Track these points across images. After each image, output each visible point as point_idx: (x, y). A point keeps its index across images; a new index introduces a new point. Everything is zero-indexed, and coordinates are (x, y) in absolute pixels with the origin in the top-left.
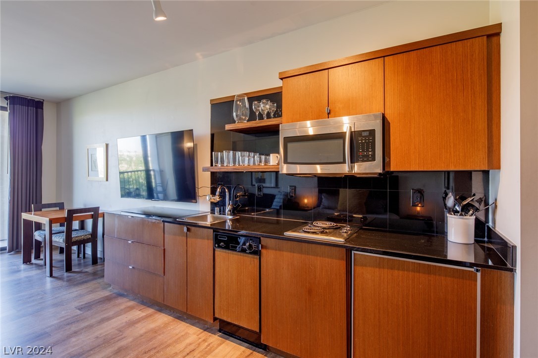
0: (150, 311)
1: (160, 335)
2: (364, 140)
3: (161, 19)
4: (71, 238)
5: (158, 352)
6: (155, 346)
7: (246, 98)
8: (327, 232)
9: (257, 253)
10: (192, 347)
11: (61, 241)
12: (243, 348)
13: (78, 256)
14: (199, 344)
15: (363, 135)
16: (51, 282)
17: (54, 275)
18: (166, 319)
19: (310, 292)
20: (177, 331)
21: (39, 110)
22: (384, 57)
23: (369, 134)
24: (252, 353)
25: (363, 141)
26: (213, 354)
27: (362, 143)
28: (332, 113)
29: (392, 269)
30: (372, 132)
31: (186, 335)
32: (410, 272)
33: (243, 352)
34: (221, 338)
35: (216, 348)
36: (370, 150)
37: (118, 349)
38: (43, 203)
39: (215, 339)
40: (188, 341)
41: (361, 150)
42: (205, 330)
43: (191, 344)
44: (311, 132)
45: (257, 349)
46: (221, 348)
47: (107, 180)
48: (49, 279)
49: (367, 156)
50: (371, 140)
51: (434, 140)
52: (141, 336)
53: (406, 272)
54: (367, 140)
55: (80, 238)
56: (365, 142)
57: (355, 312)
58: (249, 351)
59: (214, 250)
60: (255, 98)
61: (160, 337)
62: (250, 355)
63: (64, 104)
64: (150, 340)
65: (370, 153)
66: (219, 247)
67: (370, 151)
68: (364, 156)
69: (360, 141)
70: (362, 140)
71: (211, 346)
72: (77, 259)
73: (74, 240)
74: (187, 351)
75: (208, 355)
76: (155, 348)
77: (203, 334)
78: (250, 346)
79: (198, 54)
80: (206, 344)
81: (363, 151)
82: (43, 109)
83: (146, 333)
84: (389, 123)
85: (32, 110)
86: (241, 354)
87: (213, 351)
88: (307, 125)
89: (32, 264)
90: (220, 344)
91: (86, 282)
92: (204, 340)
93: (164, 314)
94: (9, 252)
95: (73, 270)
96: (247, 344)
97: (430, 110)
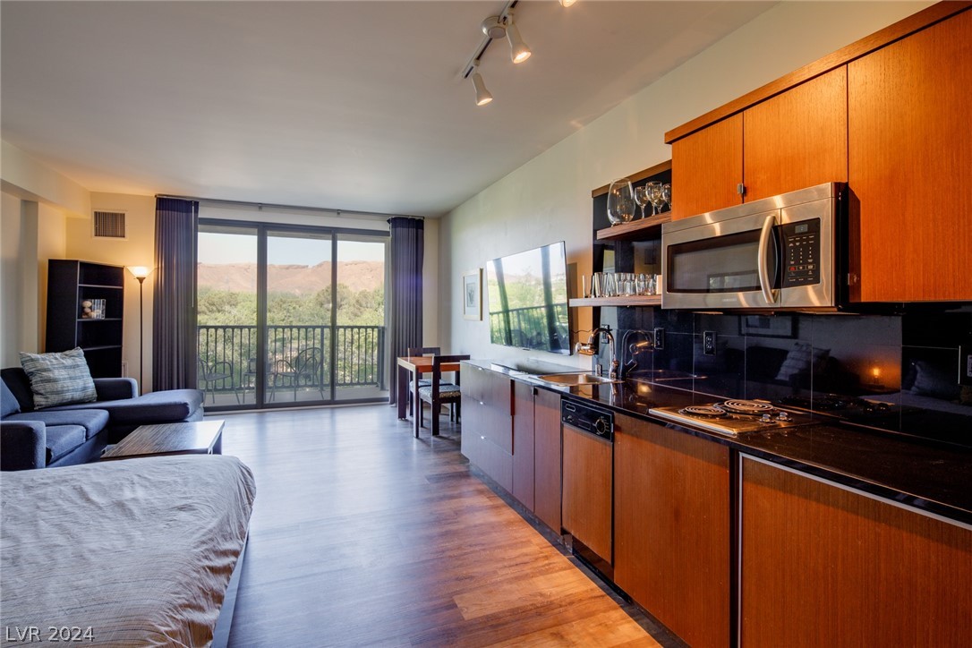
0: (500, 502)
1: (496, 532)
2: (797, 241)
3: (485, 101)
4: (439, 393)
5: (484, 550)
6: (483, 542)
7: (629, 183)
8: (731, 418)
9: (608, 436)
10: (526, 559)
11: (429, 395)
12: (594, 585)
13: (452, 420)
14: (537, 559)
15: (797, 231)
16: (417, 443)
17: (420, 436)
18: (512, 517)
19: (677, 514)
20: (518, 535)
21: (420, 231)
22: (847, 63)
23: (809, 229)
24: (602, 596)
25: (798, 244)
26: (549, 576)
27: (795, 247)
28: (749, 194)
29: (806, 498)
30: (814, 225)
31: (528, 543)
32: (840, 511)
33: (592, 590)
34: (569, 562)
35: (556, 571)
36: (810, 261)
37: (446, 532)
38: (424, 347)
39: (561, 560)
40: (524, 550)
41: (792, 263)
42: (554, 545)
43: (527, 555)
44: (718, 231)
45: (614, 594)
46: (562, 573)
47: (481, 319)
48: (415, 440)
49: (805, 273)
50: (812, 239)
51: (961, 230)
52: (476, 526)
53: (831, 508)
54: (805, 240)
55: (448, 394)
56: (801, 245)
57: (744, 568)
58: (600, 592)
59: (562, 426)
60: (640, 182)
61: (495, 534)
62: (598, 597)
63: (444, 218)
64: (482, 534)
65: (811, 267)
66: (567, 421)
67: (810, 264)
68: (799, 274)
69: (791, 245)
70: (794, 242)
71: (551, 566)
72: (450, 423)
73: (441, 396)
74: (519, 561)
75: (542, 575)
76: (483, 545)
77: (549, 549)
78: (607, 586)
79: (573, 123)
80: (547, 562)
81: (797, 263)
82: (423, 229)
83: (481, 525)
84: (859, 202)
85: (412, 231)
86: (587, 591)
87: (551, 573)
88: (705, 221)
89: (407, 420)
90: (565, 569)
91: (447, 451)
92: (546, 557)
93: (513, 510)
94: (392, 403)
95: (440, 434)
96: (602, 583)
97: (952, 163)
